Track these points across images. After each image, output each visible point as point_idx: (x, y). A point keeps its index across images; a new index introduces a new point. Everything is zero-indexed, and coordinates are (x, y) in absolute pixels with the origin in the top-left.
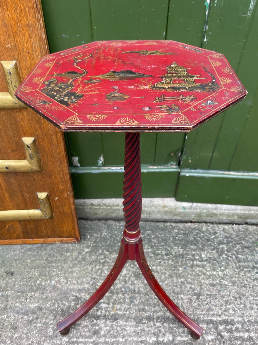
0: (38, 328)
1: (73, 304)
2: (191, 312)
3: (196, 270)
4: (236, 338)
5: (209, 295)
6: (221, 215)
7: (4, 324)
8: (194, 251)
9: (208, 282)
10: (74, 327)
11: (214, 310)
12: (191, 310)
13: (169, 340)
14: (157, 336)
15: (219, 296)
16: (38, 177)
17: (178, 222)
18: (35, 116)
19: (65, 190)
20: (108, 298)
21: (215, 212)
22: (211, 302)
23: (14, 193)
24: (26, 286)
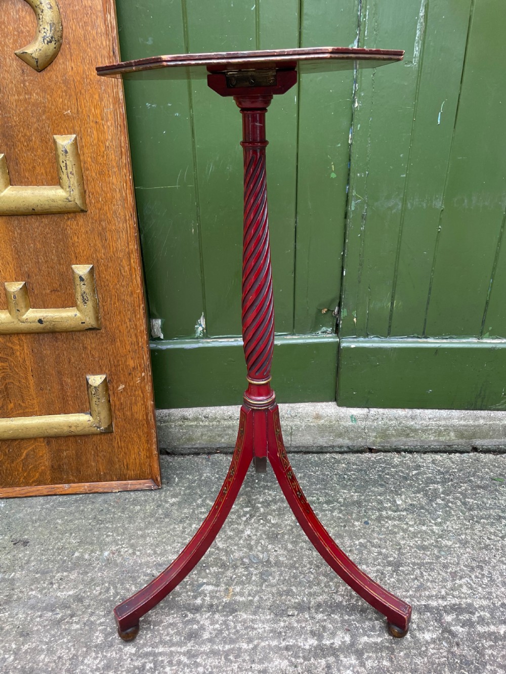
0: (73, 633)
4: (482, 636)
5: (418, 564)
6: (424, 431)
8: (379, 495)
9: (414, 542)
10: (147, 628)
11: (430, 588)
13: (344, 643)
14: (320, 637)
15: (439, 565)
16: (92, 342)
17: (346, 452)
18: (97, 225)
19: (137, 368)
20: (217, 576)
21: (412, 426)
22: (422, 576)
23: (45, 377)
24: (52, 562)
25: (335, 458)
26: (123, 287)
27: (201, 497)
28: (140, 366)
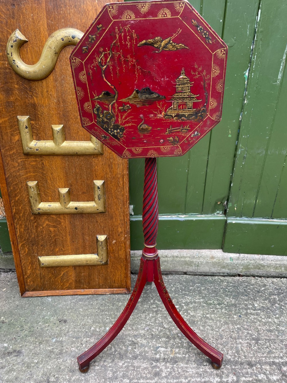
1: (130, 348)
2: (252, 355)
3: (251, 318)
5: (268, 340)
6: (268, 267)
7: (60, 368)
8: (246, 301)
9: (265, 328)
11: (275, 353)
12: (252, 353)
13: (233, 380)
14: (221, 377)
15: (278, 340)
16: (101, 218)
17: (226, 276)
18: (108, 161)
19: (123, 232)
20: (165, 343)
21: (262, 264)
22: (270, 346)
23: (76, 236)
24: (81, 332)
25: (220, 279)
26: (119, 192)
27: (152, 299)
28: (124, 231)
